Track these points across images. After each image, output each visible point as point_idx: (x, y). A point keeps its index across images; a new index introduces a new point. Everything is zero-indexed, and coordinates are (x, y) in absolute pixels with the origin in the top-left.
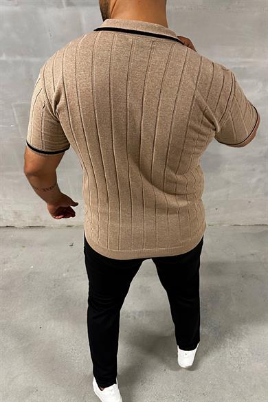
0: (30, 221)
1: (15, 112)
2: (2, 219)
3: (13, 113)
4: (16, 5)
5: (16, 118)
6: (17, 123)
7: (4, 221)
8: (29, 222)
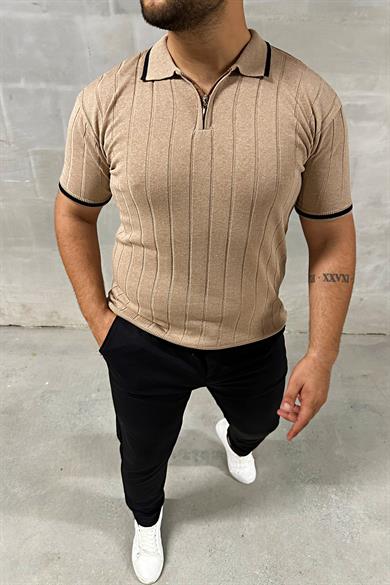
0: (44, 319)
1: (32, 161)
2: (4, 314)
3: (30, 164)
4: (45, 12)
5: (34, 171)
6: (35, 176)
7: (7, 317)
8: (42, 320)
